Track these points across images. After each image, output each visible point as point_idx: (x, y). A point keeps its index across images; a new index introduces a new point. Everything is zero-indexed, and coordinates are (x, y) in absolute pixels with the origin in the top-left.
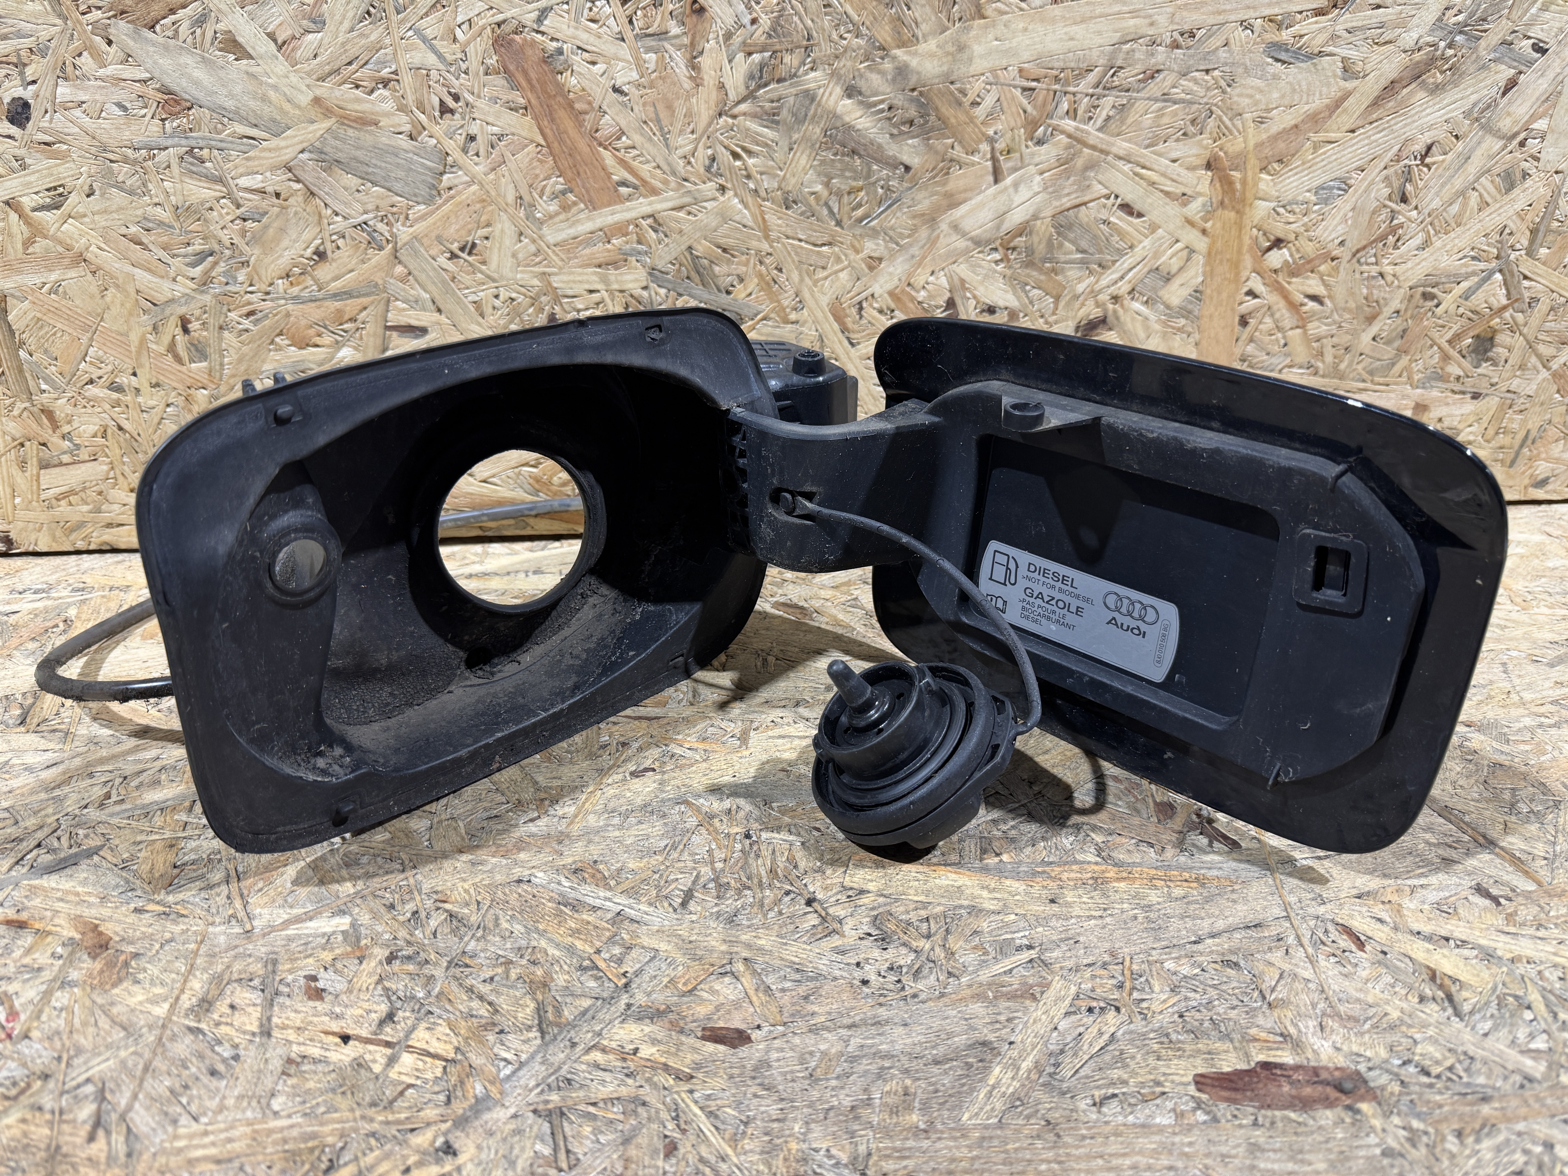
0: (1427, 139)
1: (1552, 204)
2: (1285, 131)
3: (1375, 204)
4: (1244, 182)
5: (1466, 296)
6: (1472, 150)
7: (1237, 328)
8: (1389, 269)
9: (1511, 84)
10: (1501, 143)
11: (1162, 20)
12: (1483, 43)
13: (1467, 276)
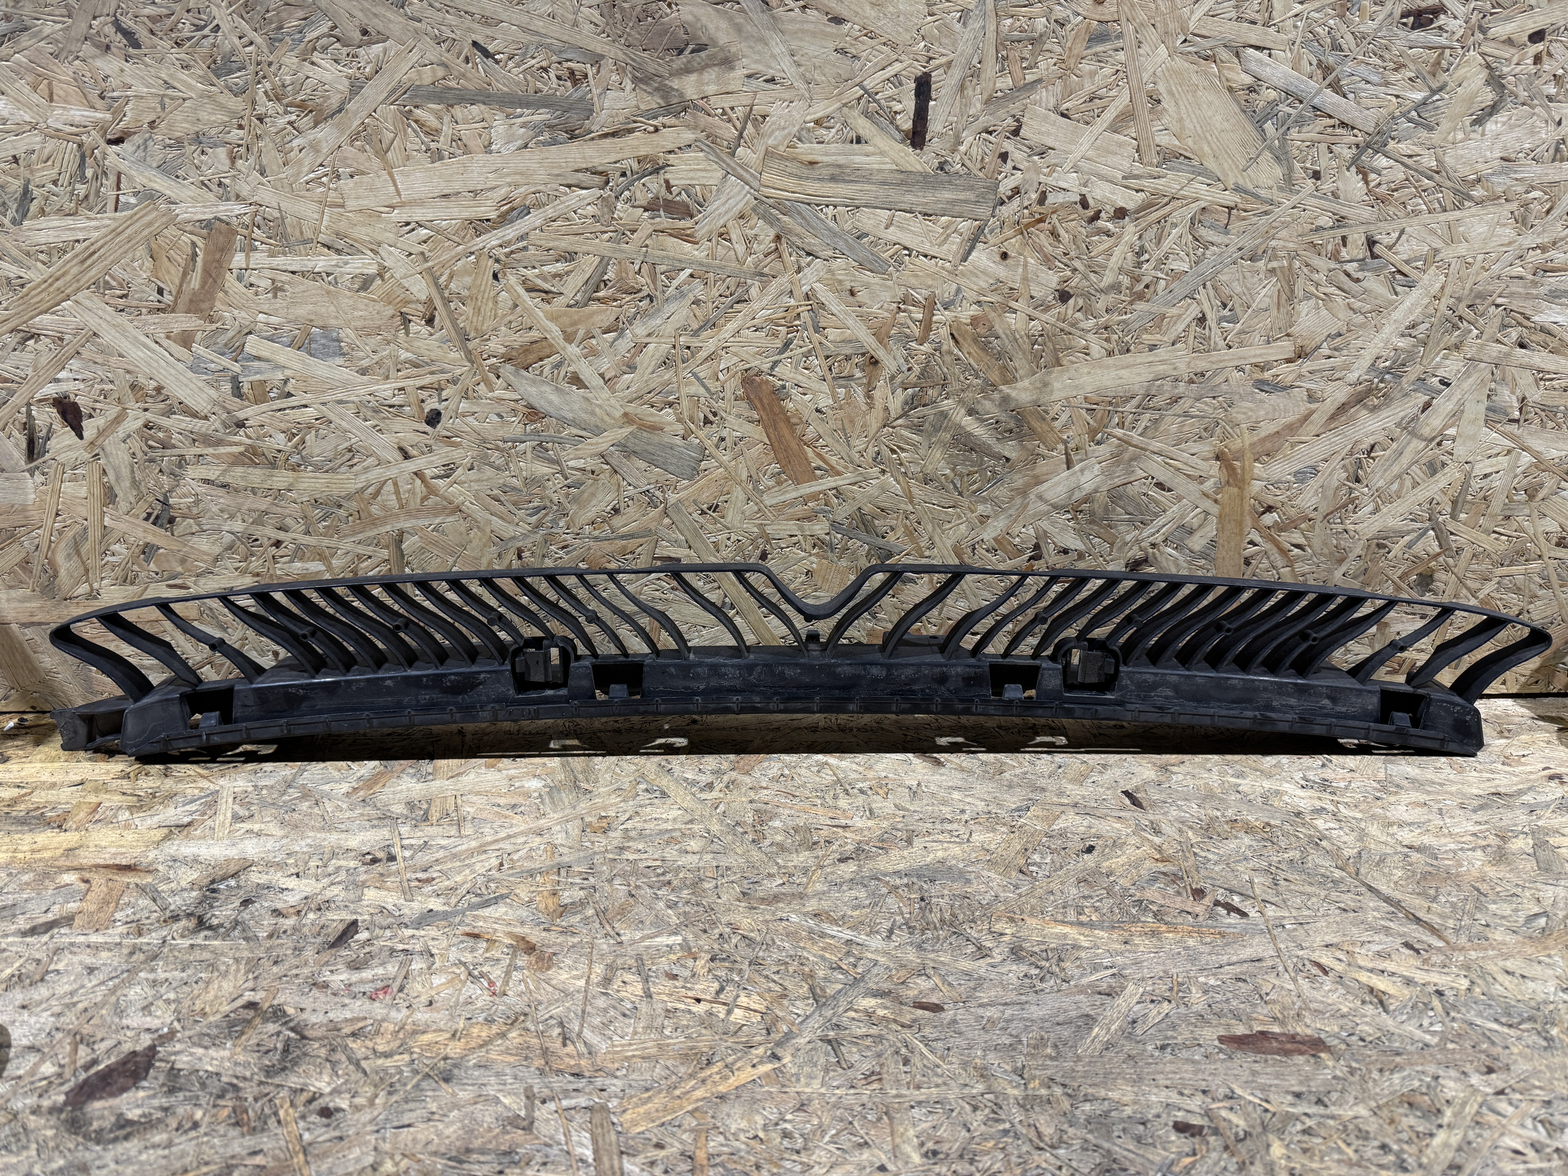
0: (1371, 440)
1: (1466, 484)
2: (1269, 436)
3: (1337, 484)
4: (1243, 468)
5: (1409, 546)
6: (1404, 448)
7: (1243, 567)
8: (1351, 527)
9: (1427, 406)
10: (1424, 444)
11: (1182, 366)
12: (1404, 380)
13: (1408, 533)
